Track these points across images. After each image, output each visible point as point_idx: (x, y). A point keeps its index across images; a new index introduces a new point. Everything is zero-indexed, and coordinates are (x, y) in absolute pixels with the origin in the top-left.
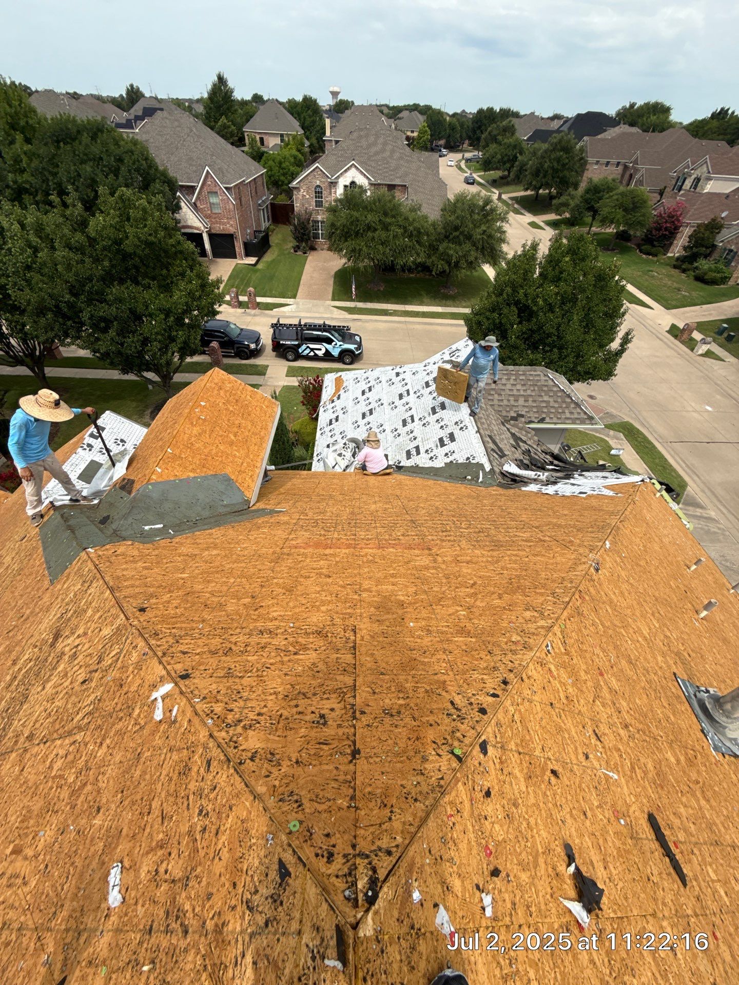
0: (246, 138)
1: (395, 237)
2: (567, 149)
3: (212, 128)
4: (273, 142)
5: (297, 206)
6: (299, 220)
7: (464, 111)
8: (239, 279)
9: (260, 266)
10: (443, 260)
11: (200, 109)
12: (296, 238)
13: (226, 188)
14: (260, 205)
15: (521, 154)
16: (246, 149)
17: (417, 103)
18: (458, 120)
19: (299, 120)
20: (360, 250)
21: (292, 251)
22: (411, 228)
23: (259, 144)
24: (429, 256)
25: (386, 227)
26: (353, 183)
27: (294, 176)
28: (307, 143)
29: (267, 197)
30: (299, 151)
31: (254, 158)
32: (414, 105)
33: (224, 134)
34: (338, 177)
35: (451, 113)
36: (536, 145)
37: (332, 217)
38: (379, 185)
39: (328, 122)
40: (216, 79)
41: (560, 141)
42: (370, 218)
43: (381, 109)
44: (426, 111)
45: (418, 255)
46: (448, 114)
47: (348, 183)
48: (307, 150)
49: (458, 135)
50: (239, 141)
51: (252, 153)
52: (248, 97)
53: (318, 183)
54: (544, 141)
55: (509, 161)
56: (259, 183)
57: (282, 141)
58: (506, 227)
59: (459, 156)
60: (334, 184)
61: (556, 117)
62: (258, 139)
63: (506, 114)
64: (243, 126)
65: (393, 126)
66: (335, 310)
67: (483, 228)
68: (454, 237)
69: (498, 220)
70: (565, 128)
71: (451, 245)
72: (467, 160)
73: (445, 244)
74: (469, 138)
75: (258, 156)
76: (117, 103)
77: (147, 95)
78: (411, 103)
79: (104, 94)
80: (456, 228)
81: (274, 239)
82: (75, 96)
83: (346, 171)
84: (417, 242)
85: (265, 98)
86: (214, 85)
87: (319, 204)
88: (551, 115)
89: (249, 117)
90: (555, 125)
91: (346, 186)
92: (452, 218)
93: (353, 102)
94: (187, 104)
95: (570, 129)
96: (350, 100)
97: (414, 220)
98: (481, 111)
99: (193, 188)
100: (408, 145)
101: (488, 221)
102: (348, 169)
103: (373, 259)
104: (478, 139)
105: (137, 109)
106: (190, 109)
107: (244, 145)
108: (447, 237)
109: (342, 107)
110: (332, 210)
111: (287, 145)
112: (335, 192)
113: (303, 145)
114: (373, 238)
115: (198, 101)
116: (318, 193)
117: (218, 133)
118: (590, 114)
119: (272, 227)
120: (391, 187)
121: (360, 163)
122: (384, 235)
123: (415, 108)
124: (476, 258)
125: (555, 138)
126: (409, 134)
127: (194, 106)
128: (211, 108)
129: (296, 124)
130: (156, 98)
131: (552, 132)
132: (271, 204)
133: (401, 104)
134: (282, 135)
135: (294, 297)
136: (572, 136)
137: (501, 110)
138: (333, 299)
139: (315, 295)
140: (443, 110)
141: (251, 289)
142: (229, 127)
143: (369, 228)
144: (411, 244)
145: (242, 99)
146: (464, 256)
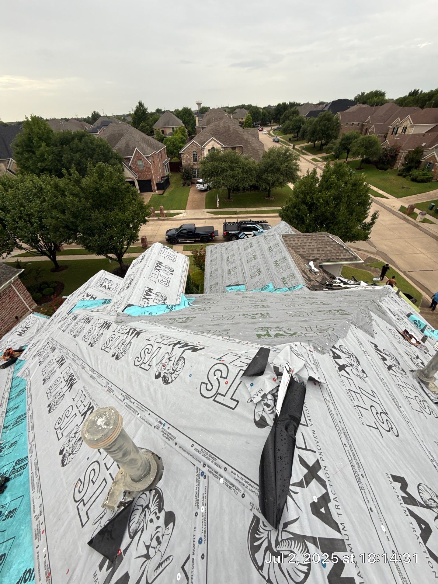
0: (155, 131)
1: (238, 173)
2: (329, 120)
3: (137, 128)
4: (169, 131)
5: (184, 162)
6: (185, 169)
7: (269, 106)
8: (155, 203)
9: (165, 194)
10: (265, 183)
11: (130, 119)
12: (184, 179)
13: (146, 157)
14: (163, 164)
15: (303, 124)
16: (155, 136)
17: (244, 104)
18: (267, 110)
19: (182, 119)
20: (220, 182)
21: (182, 185)
22: (246, 168)
23: (162, 134)
24: (257, 182)
25: (232, 169)
26: (213, 148)
27: (181, 148)
28: (187, 130)
29: (167, 160)
30: (182, 135)
31: (159, 141)
32: (242, 105)
33: (143, 130)
34: (204, 146)
35: (262, 107)
36: (311, 119)
37: (203, 166)
38: (227, 147)
39: (197, 119)
40: (138, 104)
41: (324, 116)
42: (224, 165)
43: (225, 109)
44: (249, 107)
45: (251, 181)
46: (261, 108)
47: (210, 148)
48: (187, 134)
49: (268, 118)
50: (151, 133)
51: (158, 138)
52: (154, 111)
53: (194, 150)
54: (316, 117)
55: (297, 128)
56: (163, 152)
57: (173, 131)
58: (299, 163)
59: (270, 128)
60: (203, 149)
61: (321, 103)
62: (161, 131)
63: (292, 105)
64: (152, 125)
65: (232, 117)
66: (208, 214)
67: (286, 164)
68: (271, 170)
69: (294, 159)
70: (326, 109)
71: (269, 175)
72: (275, 130)
73: (266, 174)
74: (274, 119)
75: (161, 140)
76: (87, 120)
77: (102, 115)
78: (241, 105)
79: (80, 117)
80: (271, 166)
81: (172, 180)
82: (66, 120)
83: (209, 142)
84: (250, 174)
85: (163, 110)
86: (137, 107)
87: (195, 160)
88: (318, 102)
89: (155, 121)
90: (320, 108)
91: (209, 150)
92: (269, 161)
93: (209, 108)
94: (123, 118)
95: (329, 109)
96: (208, 107)
97: (248, 164)
98: (279, 105)
99: (129, 159)
100: (241, 126)
101: (288, 160)
102: (210, 141)
103: (226, 186)
104: (279, 119)
105: (98, 123)
106: (124, 120)
107: (154, 135)
108: (266, 171)
109: (203, 111)
110: (203, 163)
111: (177, 132)
112: (204, 154)
113: (184, 131)
114: (226, 176)
115: (128, 115)
116: (195, 155)
117: (140, 130)
118: (340, 101)
119: (171, 174)
120: (234, 148)
121: (217, 138)
122: (231, 173)
123: (243, 107)
124: (284, 180)
125: (321, 115)
126: (241, 120)
127: (127, 118)
128: (136, 119)
129: (180, 121)
130: (106, 116)
131: (319, 111)
132: (169, 162)
133: (235, 105)
134: (173, 128)
135: (184, 209)
136: (331, 112)
137: (290, 103)
138: (206, 208)
139: (196, 207)
140: (258, 106)
141: (161, 207)
142: (146, 127)
143: (223, 170)
144: (246, 176)
145: (151, 112)
146: (277, 179)
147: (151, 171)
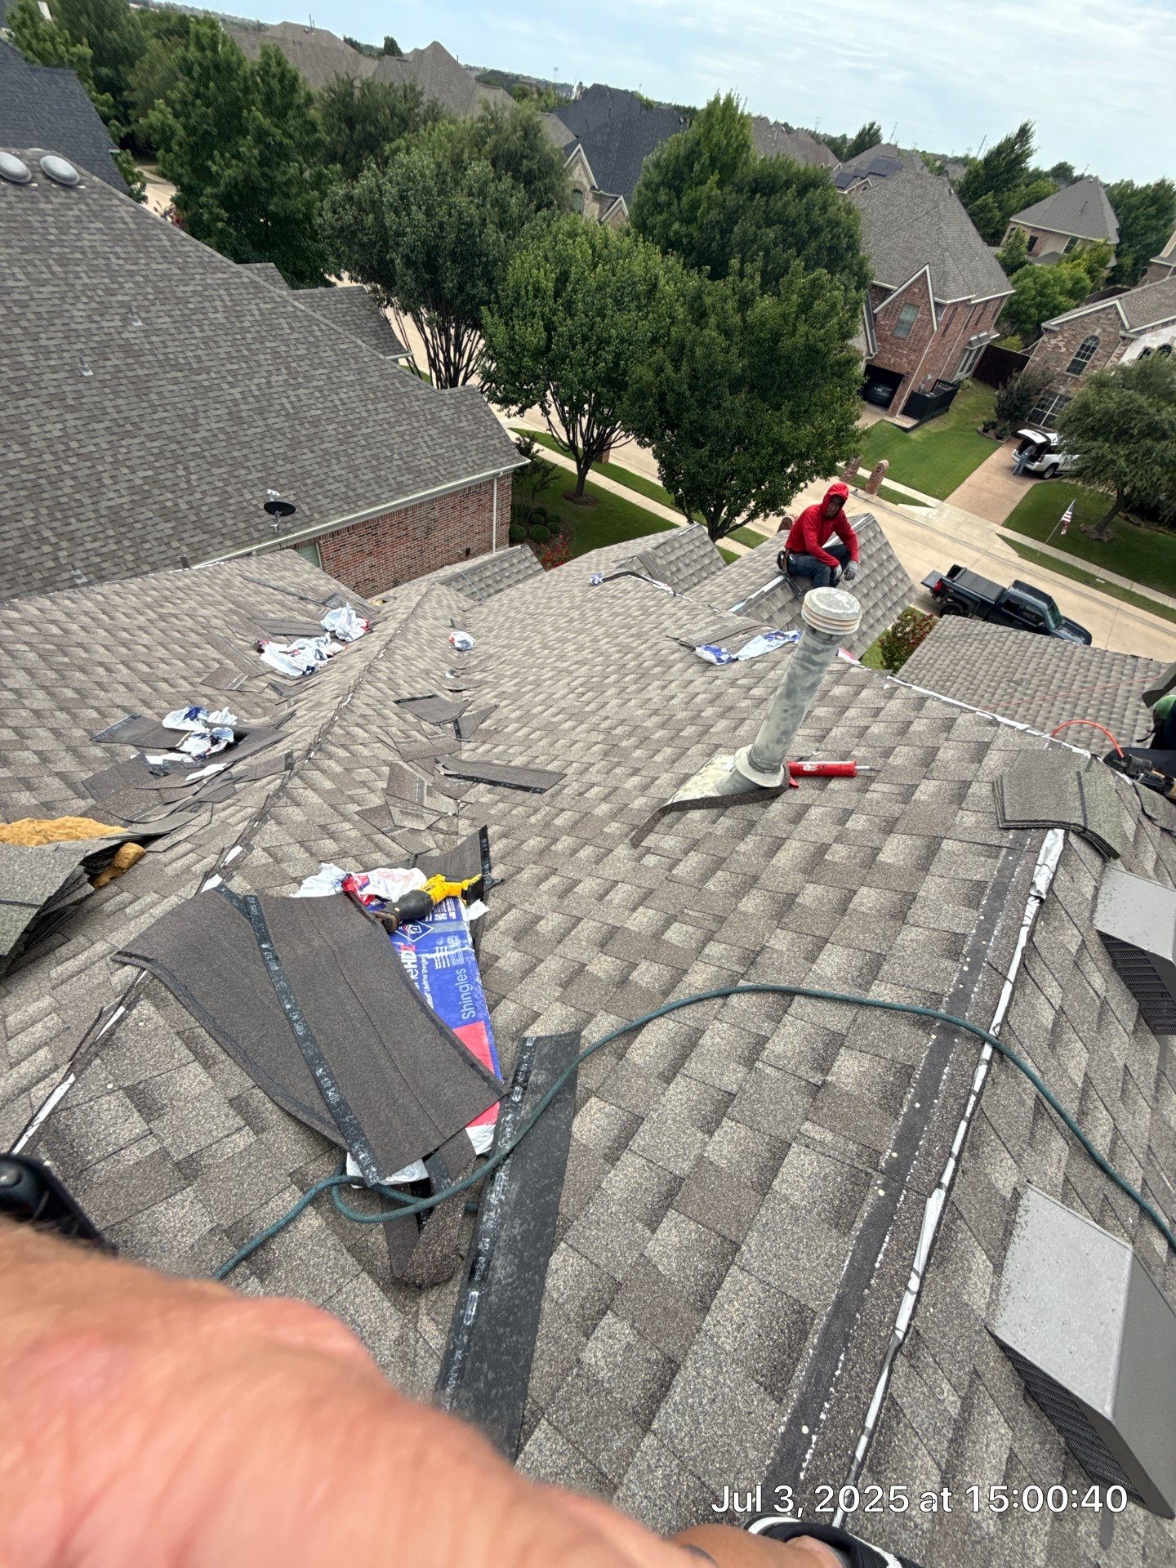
0: (1008, 232)
4: (1052, 246)
5: (1035, 360)
6: (1023, 384)
8: (877, 443)
9: (914, 435)
12: (1000, 411)
13: (936, 304)
14: (970, 343)
19: (1123, 220)
21: (981, 428)
23: (1025, 248)
26: (1166, 348)
28: (1113, 262)
29: (989, 334)
30: (1089, 272)
31: (1004, 267)
33: (979, 218)
34: (1142, 332)
48: (1105, 273)
50: (995, 235)
53: (1098, 332)
56: (991, 308)
57: (1069, 249)
60: (1128, 341)
62: (1027, 238)
64: (1014, 212)
66: (1000, 541)
76: (834, 147)
81: (960, 403)
85: (1077, 173)
87: (1076, 367)
91: (1147, 350)
99: (887, 293)
105: (863, 160)
111: (1076, 257)
112: (1120, 355)
113: (1103, 263)
116: (1087, 350)
119: (970, 382)
129: (1113, 225)
130: (895, 148)
132: (990, 346)
134: (1073, 242)
135: (943, 496)
138: (1006, 525)
139: (979, 509)
141: (886, 463)
145: (1039, 170)
147: (921, 350)
